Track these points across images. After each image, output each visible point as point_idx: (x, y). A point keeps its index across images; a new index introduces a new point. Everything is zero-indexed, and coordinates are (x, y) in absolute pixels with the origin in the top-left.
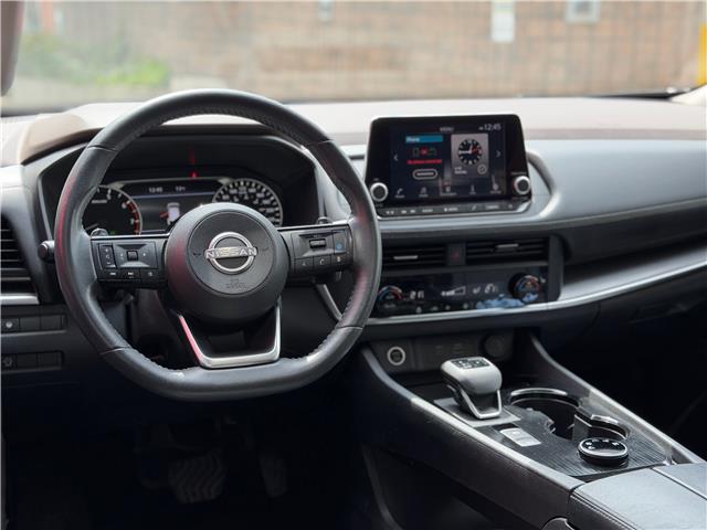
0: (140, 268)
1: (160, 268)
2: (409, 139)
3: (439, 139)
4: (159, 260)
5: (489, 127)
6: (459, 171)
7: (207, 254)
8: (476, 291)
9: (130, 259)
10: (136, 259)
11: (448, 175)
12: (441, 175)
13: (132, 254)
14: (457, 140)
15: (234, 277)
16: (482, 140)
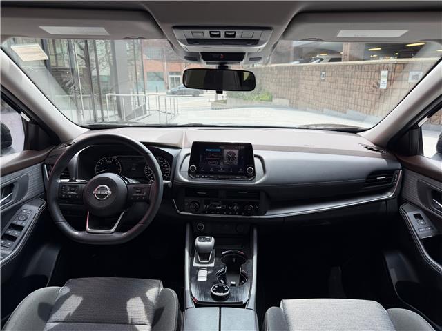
2: (207, 150)
3: (219, 150)
5: (239, 147)
6: (226, 163)
7: (94, 192)
8: (230, 208)
9: (71, 191)
11: (222, 164)
12: (219, 164)
14: (226, 151)
16: (236, 152)
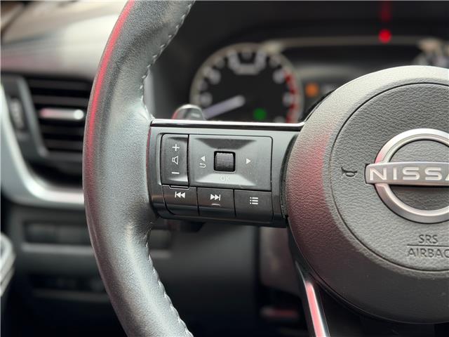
0: (234, 189)
1: (276, 191)
4: (276, 174)
7: (372, 174)
9: (218, 168)
10: (231, 169)
13: (225, 158)
15: (426, 230)
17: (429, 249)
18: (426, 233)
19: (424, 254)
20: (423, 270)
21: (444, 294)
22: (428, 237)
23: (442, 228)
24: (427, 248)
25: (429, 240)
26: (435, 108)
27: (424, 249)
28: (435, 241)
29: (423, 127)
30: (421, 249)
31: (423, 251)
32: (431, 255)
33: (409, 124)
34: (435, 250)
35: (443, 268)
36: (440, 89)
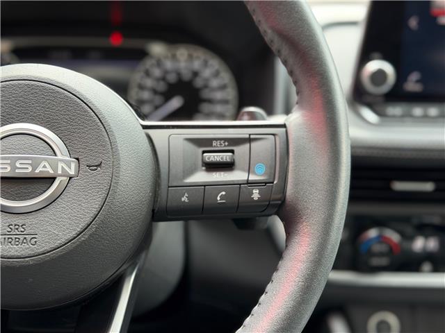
15: (16, 220)
17: (16, 238)
18: (16, 223)
19: (10, 242)
20: (8, 258)
21: (31, 280)
22: (17, 227)
23: (30, 217)
24: (13, 237)
25: (17, 229)
26: (33, 104)
27: (11, 238)
28: (23, 230)
29: (21, 122)
30: (9, 238)
31: (17, 240)
32: (17, 243)
33: (8, 118)
34: (22, 239)
35: (27, 255)
36: (38, 86)
